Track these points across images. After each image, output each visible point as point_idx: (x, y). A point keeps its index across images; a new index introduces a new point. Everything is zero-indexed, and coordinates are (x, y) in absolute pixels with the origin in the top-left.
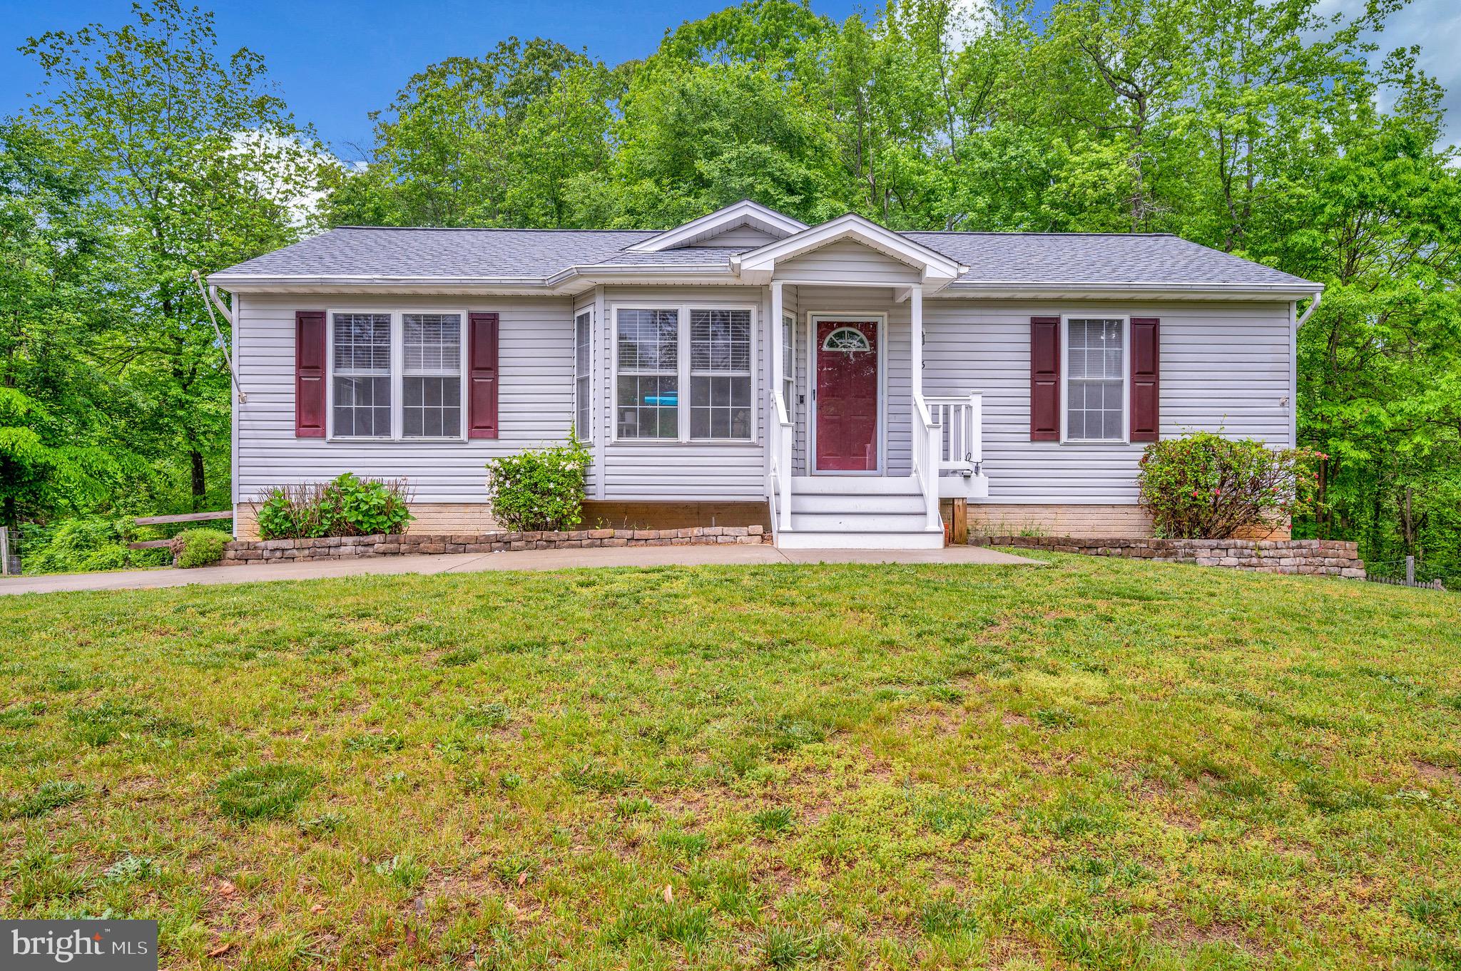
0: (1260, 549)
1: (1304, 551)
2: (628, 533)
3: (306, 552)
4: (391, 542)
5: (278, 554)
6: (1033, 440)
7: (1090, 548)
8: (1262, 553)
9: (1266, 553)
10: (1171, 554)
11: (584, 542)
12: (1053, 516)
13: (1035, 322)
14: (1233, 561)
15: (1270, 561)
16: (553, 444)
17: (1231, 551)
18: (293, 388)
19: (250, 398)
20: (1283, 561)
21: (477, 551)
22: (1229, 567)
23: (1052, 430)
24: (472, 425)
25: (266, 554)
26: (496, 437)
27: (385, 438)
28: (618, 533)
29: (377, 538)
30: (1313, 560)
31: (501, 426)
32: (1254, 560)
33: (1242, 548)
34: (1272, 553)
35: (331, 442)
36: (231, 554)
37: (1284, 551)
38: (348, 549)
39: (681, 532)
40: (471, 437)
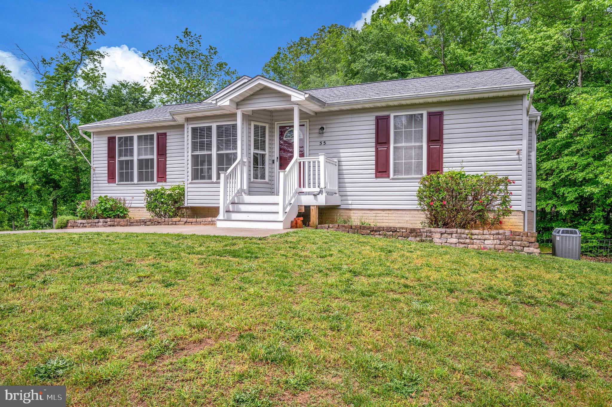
0: (472, 234)
1: (500, 236)
2: (185, 220)
3: (90, 224)
4: (112, 221)
5: (82, 225)
6: (376, 177)
7: (376, 231)
8: (473, 237)
9: (476, 237)
10: (419, 235)
11: (170, 223)
12: (387, 215)
13: (378, 119)
14: (454, 240)
15: (478, 241)
16: (177, 184)
17: (454, 235)
18: (106, 165)
19: (96, 169)
20: (486, 242)
21: (136, 225)
22: (451, 243)
23: (386, 172)
24: (158, 177)
25: (79, 225)
26: (165, 181)
27: (132, 183)
28: (182, 219)
29: (109, 220)
30: (505, 242)
31: (167, 177)
32: (468, 241)
33: (461, 233)
34: (479, 237)
35: (117, 185)
36: (69, 224)
37: (487, 236)
38: (100, 224)
39: (204, 219)
40: (158, 181)
